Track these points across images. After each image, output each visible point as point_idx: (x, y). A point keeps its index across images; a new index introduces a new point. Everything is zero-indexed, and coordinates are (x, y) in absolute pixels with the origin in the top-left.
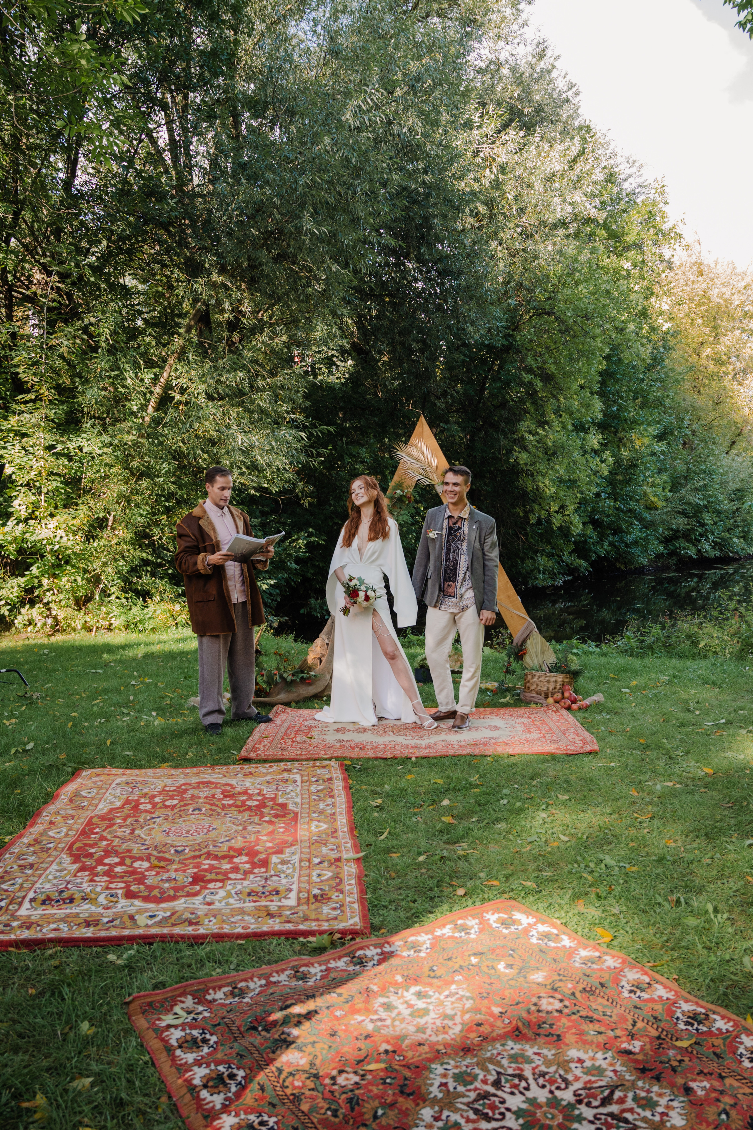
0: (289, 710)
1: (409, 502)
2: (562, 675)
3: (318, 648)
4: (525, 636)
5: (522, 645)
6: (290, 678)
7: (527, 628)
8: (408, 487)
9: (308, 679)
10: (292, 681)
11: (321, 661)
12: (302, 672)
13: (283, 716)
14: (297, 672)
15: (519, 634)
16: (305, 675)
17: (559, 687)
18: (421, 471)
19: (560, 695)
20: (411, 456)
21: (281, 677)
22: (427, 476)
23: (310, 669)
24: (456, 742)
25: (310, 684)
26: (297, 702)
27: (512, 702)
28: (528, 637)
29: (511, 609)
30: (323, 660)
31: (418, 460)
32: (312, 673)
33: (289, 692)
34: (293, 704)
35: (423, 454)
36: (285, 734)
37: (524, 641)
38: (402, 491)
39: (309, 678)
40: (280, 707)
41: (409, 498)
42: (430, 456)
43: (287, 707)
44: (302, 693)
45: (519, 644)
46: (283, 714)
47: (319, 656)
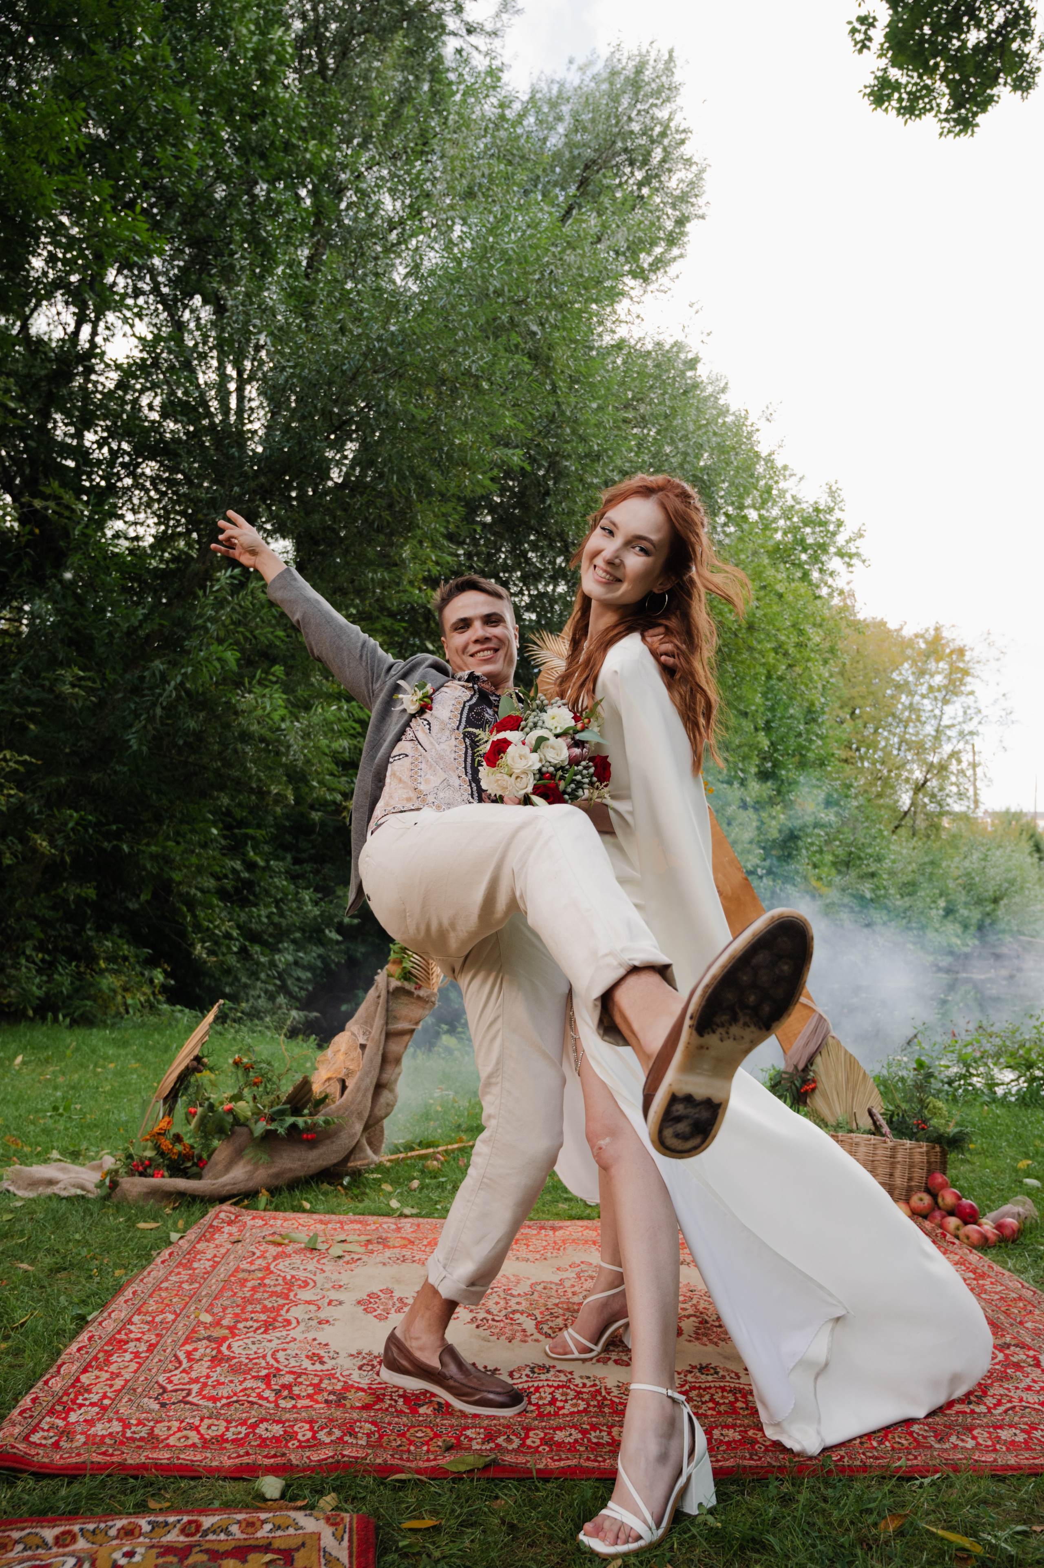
0: (247, 1217)
2: (924, 1146)
3: (341, 1057)
4: (812, 1047)
5: (806, 1069)
6: (260, 1128)
7: (817, 1029)
9: (309, 1128)
10: (269, 1135)
11: (344, 1088)
12: (296, 1111)
14: (282, 1113)
15: (799, 1042)
16: (300, 1121)
17: (919, 1174)
19: (927, 1199)
23: (317, 1106)
25: (313, 1144)
26: (274, 1191)
28: (816, 1053)
30: (351, 1084)
32: (322, 1115)
33: (258, 1163)
34: (264, 1197)
37: (811, 1060)
39: (311, 1127)
40: (225, 1210)
43: (247, 1207)
44: (289, 1165)
45: (801, 1067)
46: (227, 1229)
47: (341, 1076)
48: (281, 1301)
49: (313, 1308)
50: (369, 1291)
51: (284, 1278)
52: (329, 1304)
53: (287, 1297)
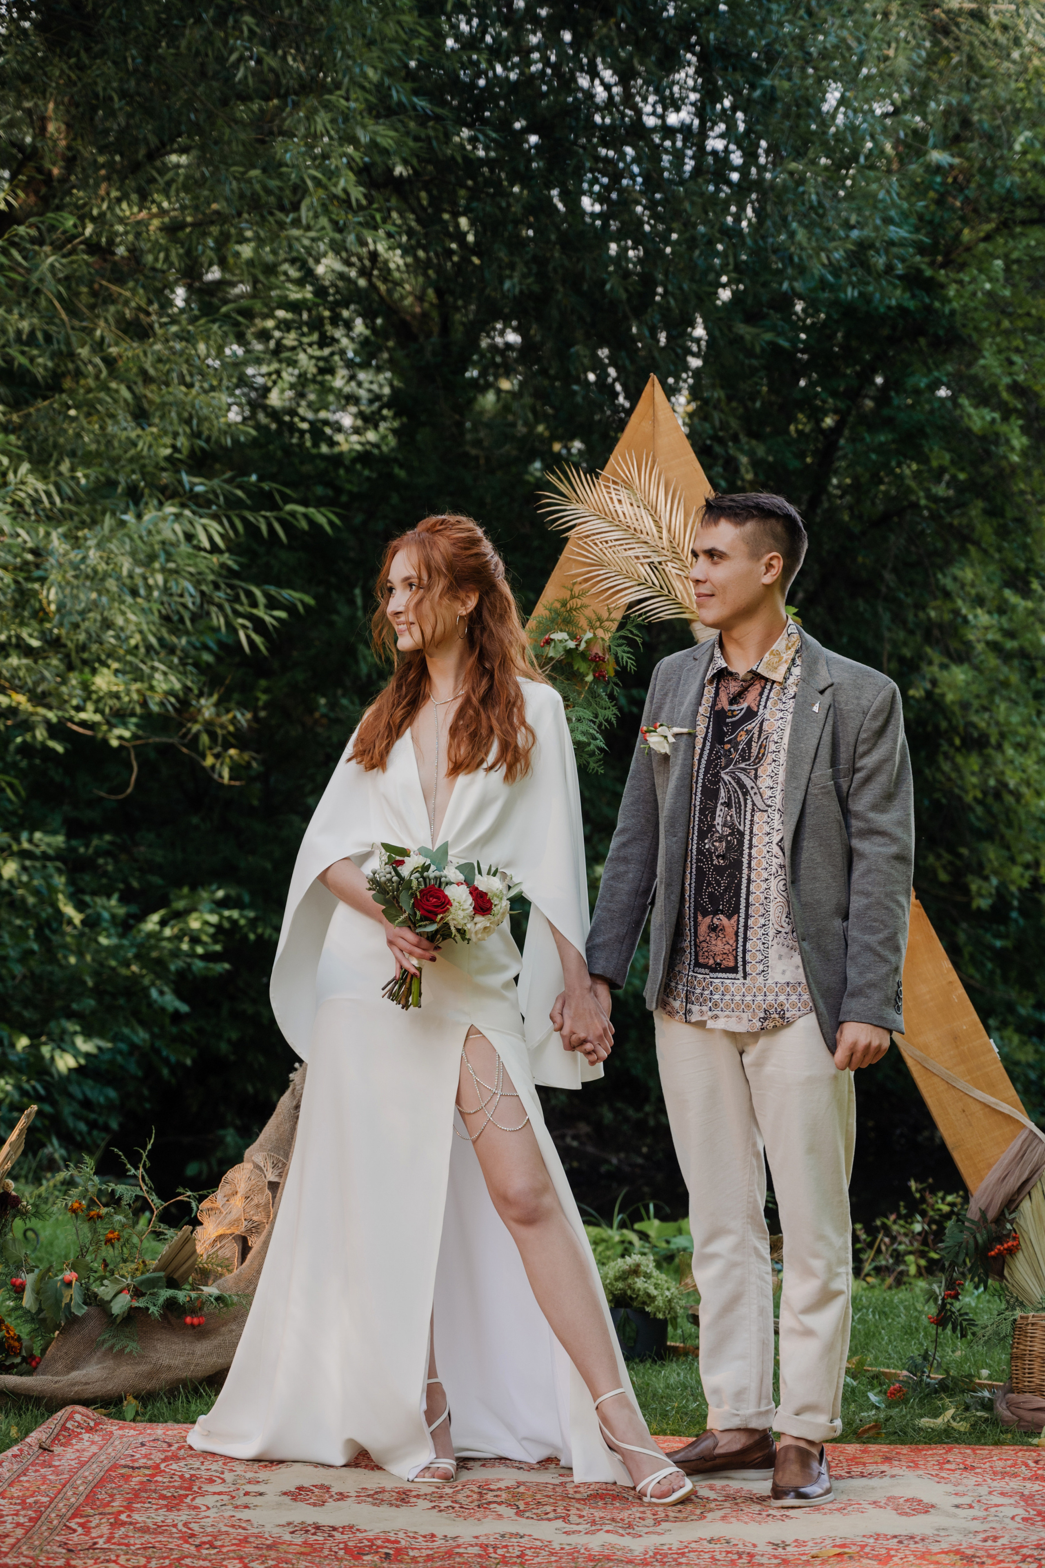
0: (112, 1426)
1: (599, 677)
3: (238, 1203)
4: (1013, 1183)
5: (1000, 1219)
6: (120, 1305)
7: (1021, 1155)
8: (597, 622)
9: (192, 1309)
10: (133, 1316)
11: (245, 1250)
12: (173, 1283)
13: (87, 1444)
14: (152, 1283)
15: (992, 1176)
16: (182, 1296)
18: (644, 571)
20: (612, 518)
21: (90, 1298)
22: (665, 592)
23: (205, 1275)
24: (762, 1547)
25: (201, 1332)
26: (146, 1398)
27: (962, 1426)
28: (1023, 1189)
29: (961, 1084)
31: (633, 534)
32: (211, 1290)
33: (120, 1354)
34: (130, 1406)
35: (653, 511)
36: (90, 1498)
37: (1011, 1203)
38: (573, 637)
39: (195, 1308)
40: (80, 1413)
41: (597, 661)
42: (678, 520)
43: (108, 1415)
44: (166, 1360)
45: (991, 1214)
46: (86, 1436)
47: (240, 1230)
48: (182, 1492)
49: (226, 1498)
50: (298, 1483)
51: (182, 1477)
52: (247, 1494)
53: (189, 1489)
